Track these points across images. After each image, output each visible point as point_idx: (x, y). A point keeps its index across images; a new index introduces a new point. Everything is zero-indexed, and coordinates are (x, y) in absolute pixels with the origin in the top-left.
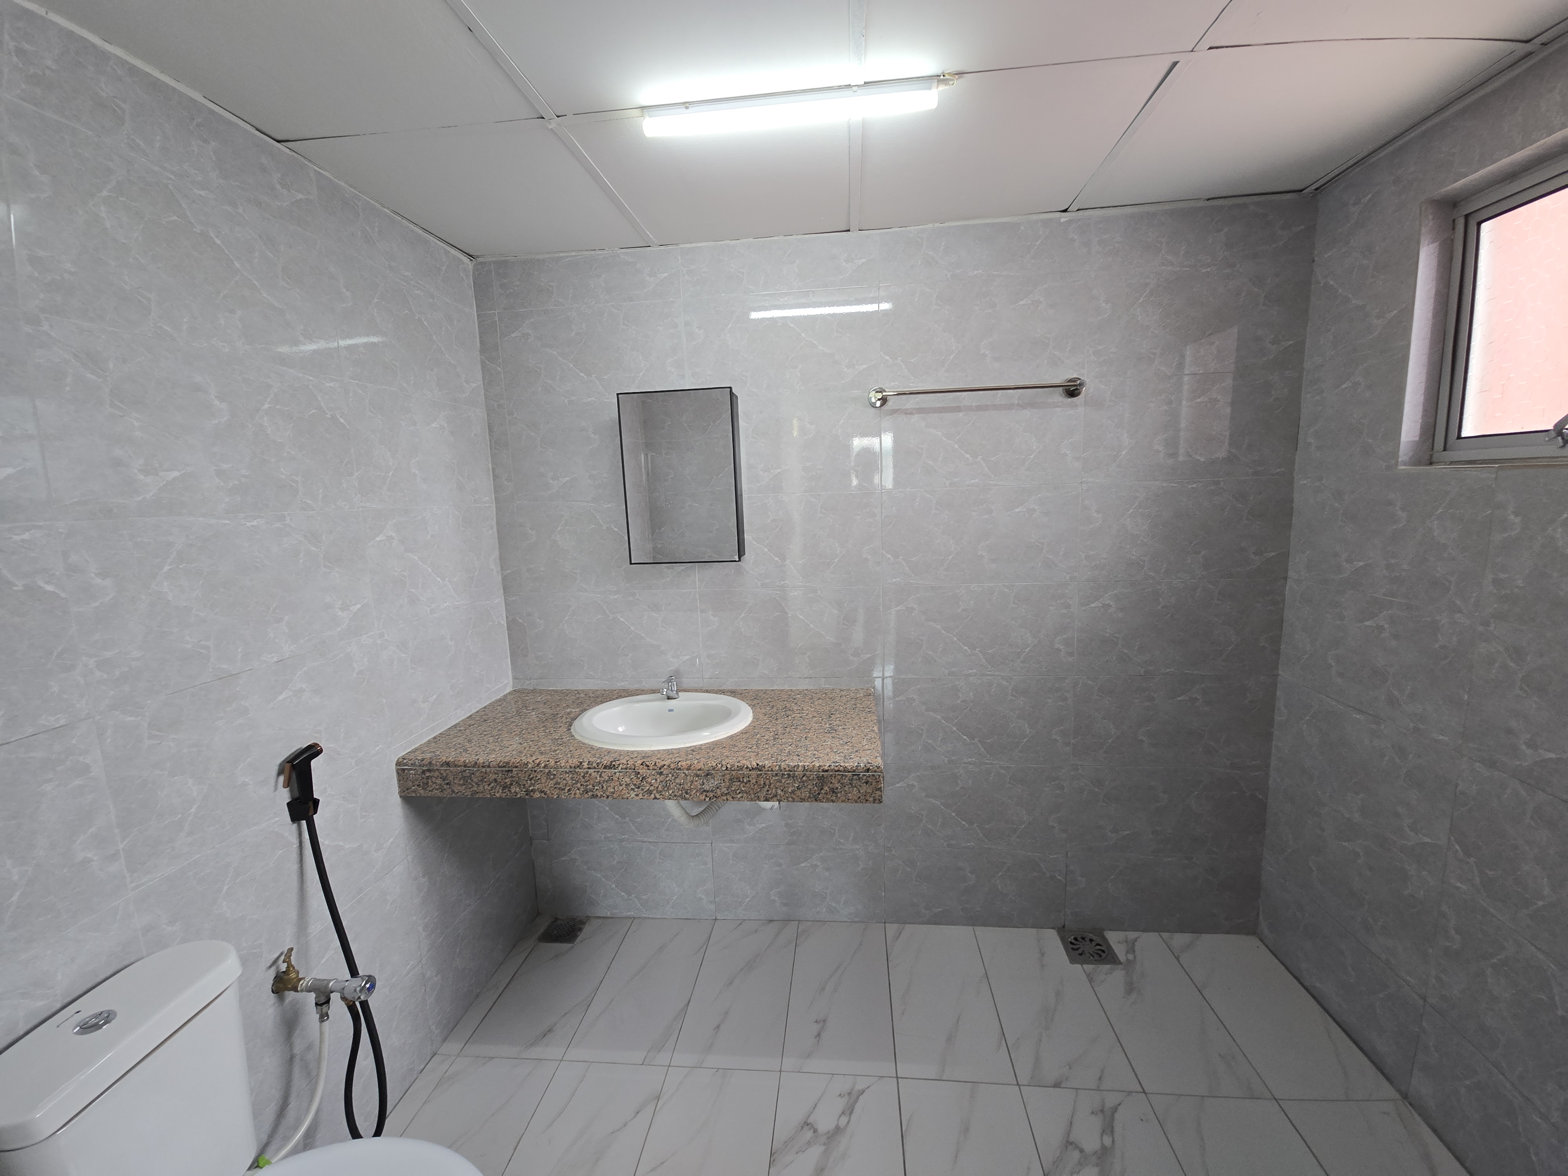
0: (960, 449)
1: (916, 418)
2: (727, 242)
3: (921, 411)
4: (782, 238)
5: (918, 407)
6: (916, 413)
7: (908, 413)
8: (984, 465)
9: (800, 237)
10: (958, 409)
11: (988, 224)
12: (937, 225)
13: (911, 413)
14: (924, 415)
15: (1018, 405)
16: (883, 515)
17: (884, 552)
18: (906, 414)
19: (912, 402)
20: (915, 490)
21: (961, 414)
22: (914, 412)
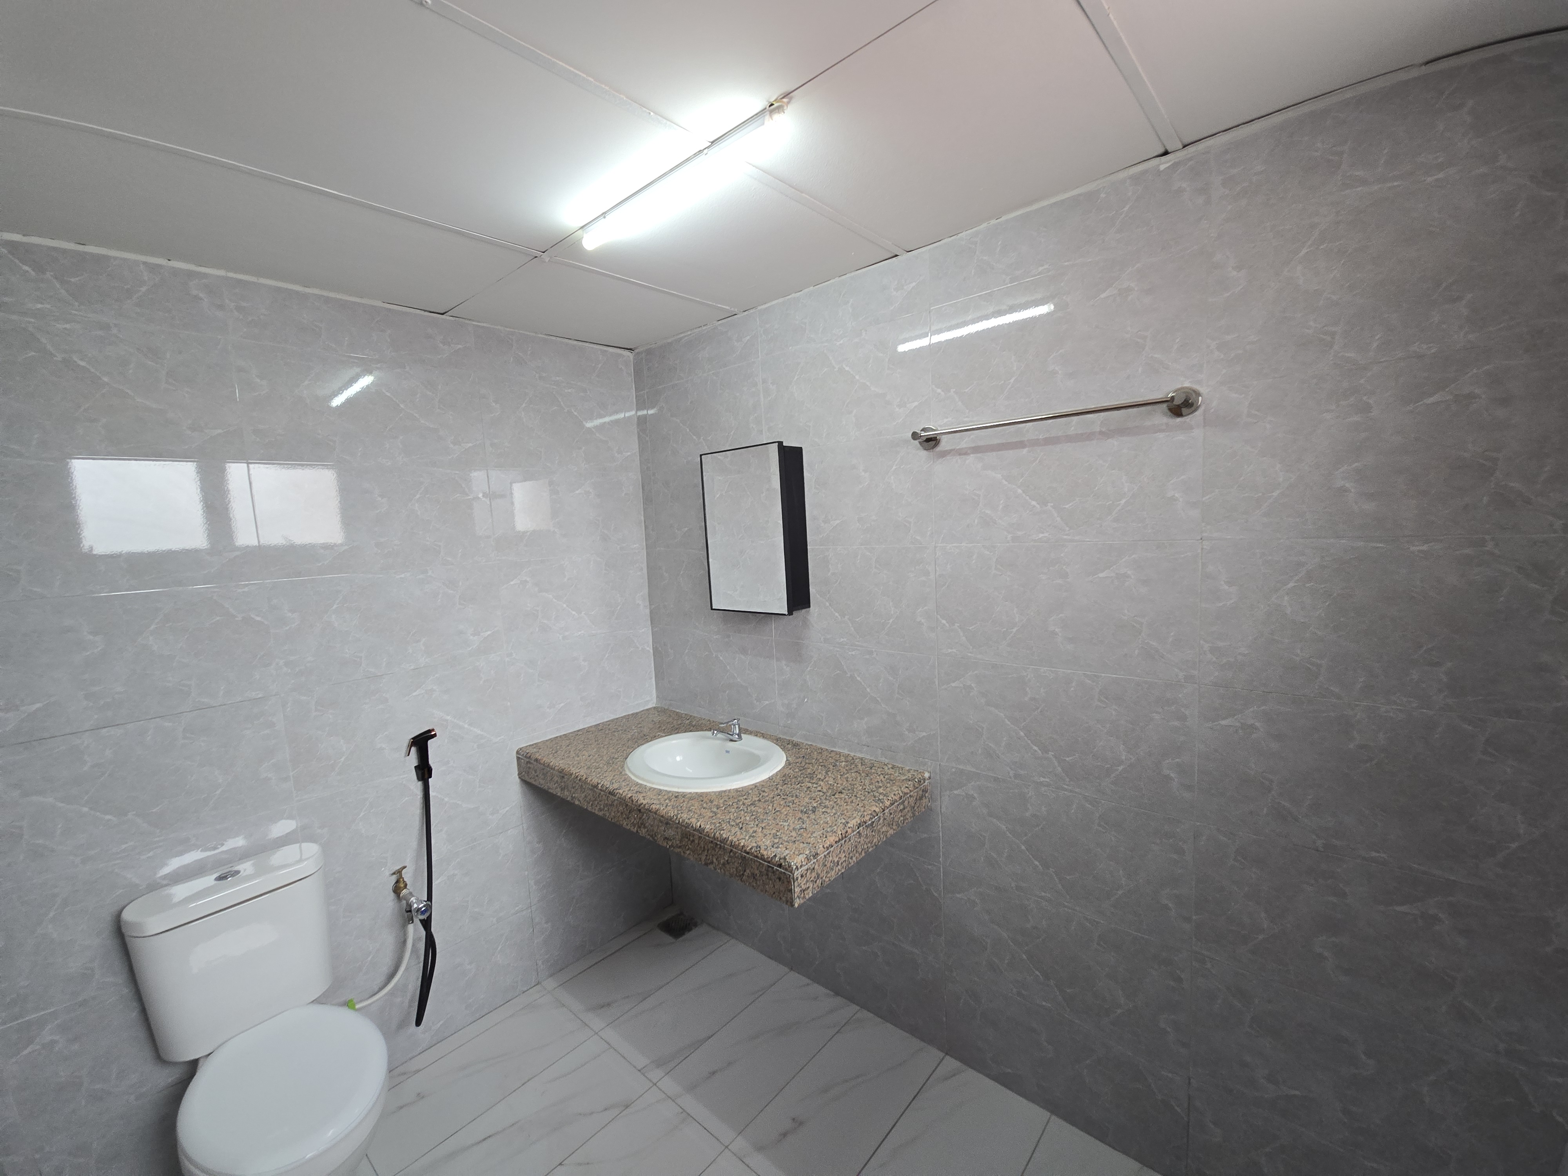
0: (1024, 495)
1: (971, 458)
2: (793, 295)
3: (977, 450)
4: (837, 279)
5: (973, 445)
6: (973, 453)
7: (962, 453)
8: (1056, 515)
9: (853, 274)
10: (1021, 445)
11: (1055, 203)
12: (993, 222)
13: (966, 454)
14: (979, 455)
15: (1101, 433)
16: (937, 574)
17: (939, 617)
18: (960, 454)
19: (965, 442)
20: (971, 545)
21: (1025, 451)
22: (969, 452)
